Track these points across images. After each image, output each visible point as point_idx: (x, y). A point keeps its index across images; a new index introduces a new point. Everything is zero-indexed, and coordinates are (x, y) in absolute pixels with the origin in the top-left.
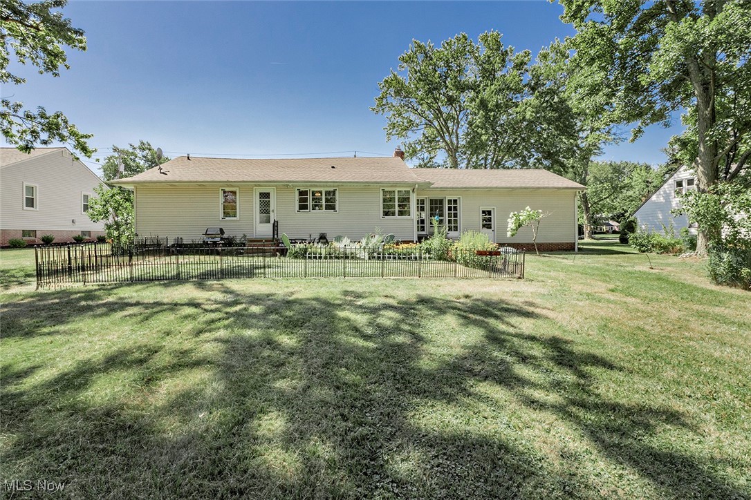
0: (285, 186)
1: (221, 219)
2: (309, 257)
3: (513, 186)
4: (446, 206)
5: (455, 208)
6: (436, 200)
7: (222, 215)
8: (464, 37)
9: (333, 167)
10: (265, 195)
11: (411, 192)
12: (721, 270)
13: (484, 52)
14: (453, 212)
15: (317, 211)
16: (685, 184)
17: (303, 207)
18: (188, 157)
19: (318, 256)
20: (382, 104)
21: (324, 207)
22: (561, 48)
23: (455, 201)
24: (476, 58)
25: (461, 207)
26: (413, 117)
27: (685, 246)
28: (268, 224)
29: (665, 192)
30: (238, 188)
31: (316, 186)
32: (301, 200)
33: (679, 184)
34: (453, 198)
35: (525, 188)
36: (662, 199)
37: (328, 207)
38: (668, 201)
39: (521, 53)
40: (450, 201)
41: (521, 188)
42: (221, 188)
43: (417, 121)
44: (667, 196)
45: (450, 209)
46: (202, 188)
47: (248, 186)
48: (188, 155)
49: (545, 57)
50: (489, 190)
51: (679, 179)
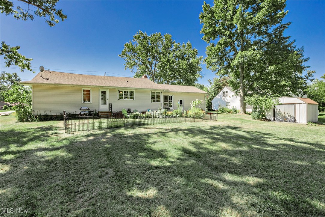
0: (113, 89)
1: (82, 103)
2: (142, 118)
3: (189, 92)
4: (169, 98)
5: (172, 99)
6: (165, 96)
7: (83, 101)
8: (160, 34)
9: (127, 81)
10: (104, 93)
11: (161, 93)
12: (256, 116)
13: (165, 42)
14: (171, 100)
15: (126, 99)
16: (225, 93)
17: (121, 98)
18: (49, 71)
19: (143, 117)
20: (124, 54)
21: (129, 98)
22: (190, 45)
23: (171, 96)
24: (162, 43)
25: (174, 98)
26: (136, 61)
27: (233, 111)
28: (105, 105)
29: (220, 95)
30: (91, 89)
31: (126, 89)
32: (120, 95)
33: (224, 93)
34: (171, 95)
35: (193, 93)
36: (219, 97)
37: (131, 98)
38: (221, 98)
39: (177, 44)
40: (170, 96)
41: (192, 93)
42: (82, 88)
43: (138, 63)
44: (221, 96)
45: (170, 99)
46: (73, 88)
47: (96, 88)
48: (49, 70)
49: (184, 46)
50: (182, 93)
51: (223, 91)
